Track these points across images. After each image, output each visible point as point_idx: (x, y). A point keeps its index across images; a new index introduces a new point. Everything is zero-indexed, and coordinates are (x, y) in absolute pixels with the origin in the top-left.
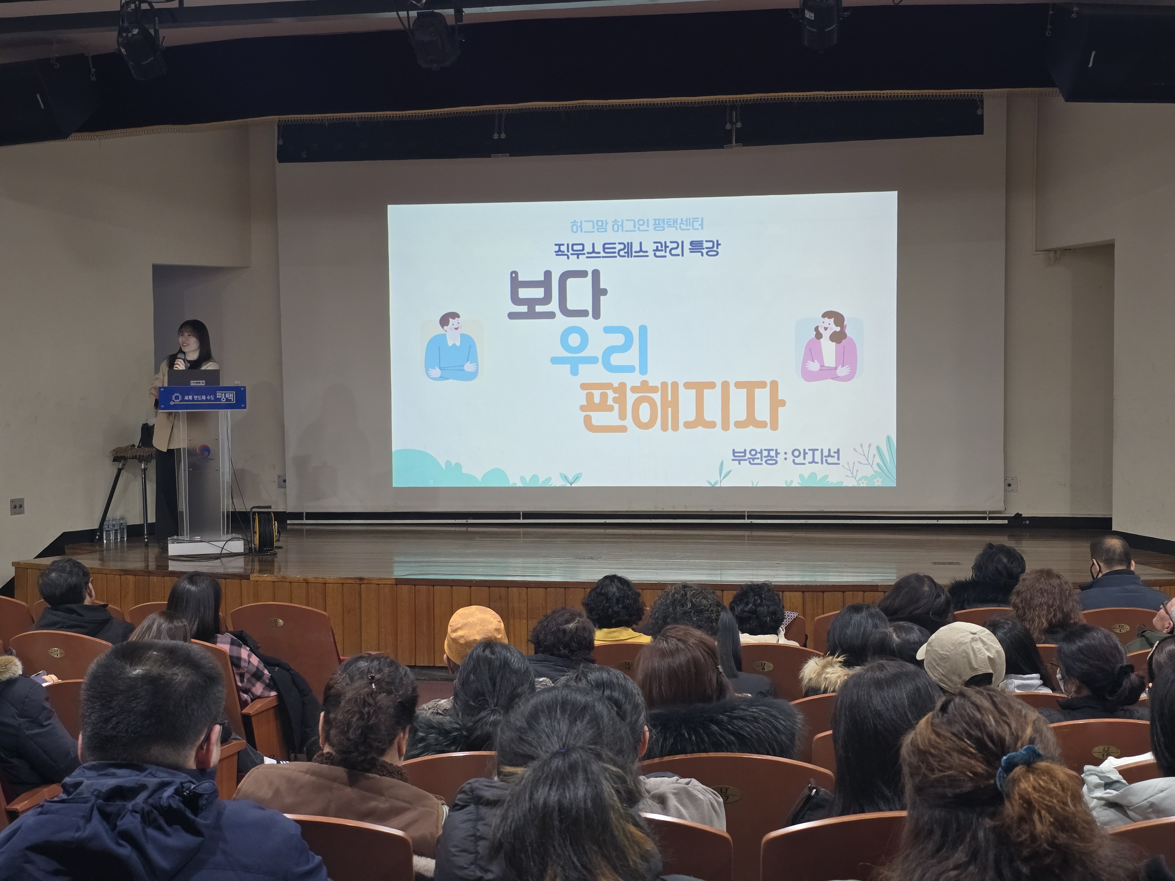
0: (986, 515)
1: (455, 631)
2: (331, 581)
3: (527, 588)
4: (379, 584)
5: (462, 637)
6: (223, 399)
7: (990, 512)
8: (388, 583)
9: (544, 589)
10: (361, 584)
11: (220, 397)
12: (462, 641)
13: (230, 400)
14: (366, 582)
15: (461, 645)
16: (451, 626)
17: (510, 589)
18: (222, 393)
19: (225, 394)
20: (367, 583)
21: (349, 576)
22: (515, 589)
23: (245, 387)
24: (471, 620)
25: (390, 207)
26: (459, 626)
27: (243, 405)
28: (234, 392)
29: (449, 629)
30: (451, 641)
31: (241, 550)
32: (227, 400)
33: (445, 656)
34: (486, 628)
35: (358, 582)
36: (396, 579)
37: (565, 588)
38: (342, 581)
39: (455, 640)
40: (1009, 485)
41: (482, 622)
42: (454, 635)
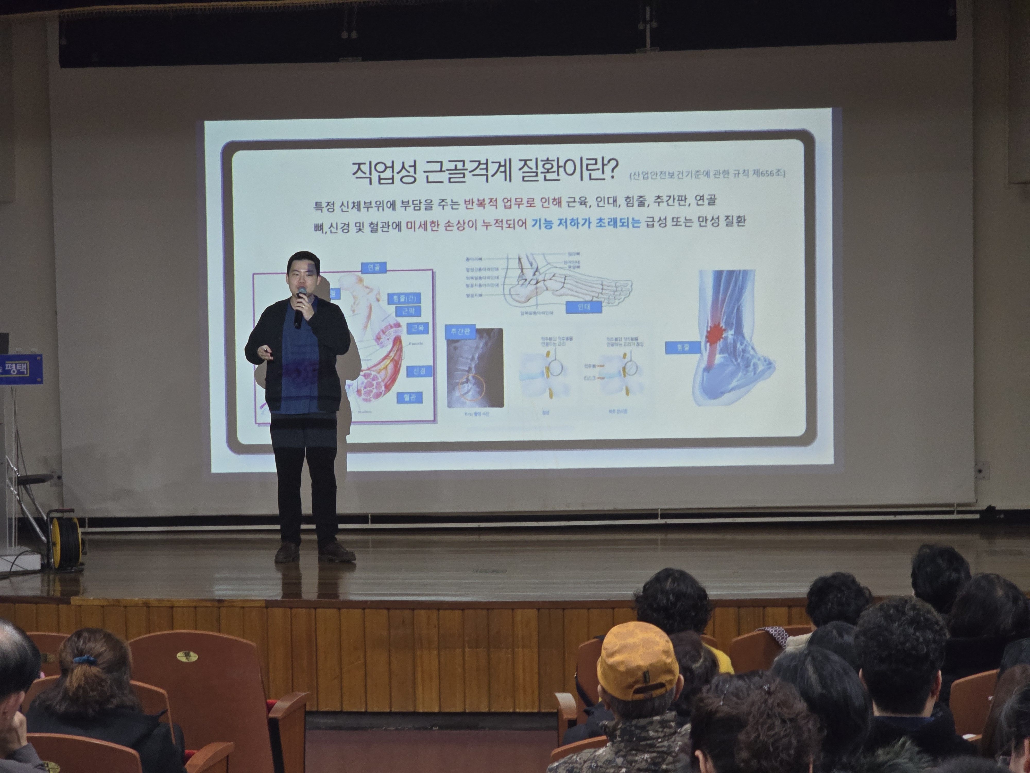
0: (952, 509)
1: (612, 655)
2: (180, 604)
3: (438, 610)
4: (243, 608)
5: (622, 663)
6: (14, 372)
7: (959, 505)
8: (256, 605)
9: (460, 612)
10: (219, 608)
11: (10, 368)
12: (622, 668)
13: (23, 373)
14: (226, 604)
15: (622, 673)
16: (605, 649)
17: (416, 612)
18: (12, 364)
19: (16, 364)
20: (227, 607)
21: (203, 598)
22: (422, 612)
23: (41, 356)
24: (630, 641)
25: (208, 124)
26: (616, 648)
27: (39, 379)
28: (28, 362)
29: (603, 653)
30: (607, 668)
31: (38, 567)
32: (19, 372)
33: (599, 688)
34: (650, 650)
35: (216, 604)
36: (266, 601)
37: (488, 609)
38: (194, 604)
39: (612, 668)
40: (980, 471)
41: (646, 643)
42: (611, 661)
